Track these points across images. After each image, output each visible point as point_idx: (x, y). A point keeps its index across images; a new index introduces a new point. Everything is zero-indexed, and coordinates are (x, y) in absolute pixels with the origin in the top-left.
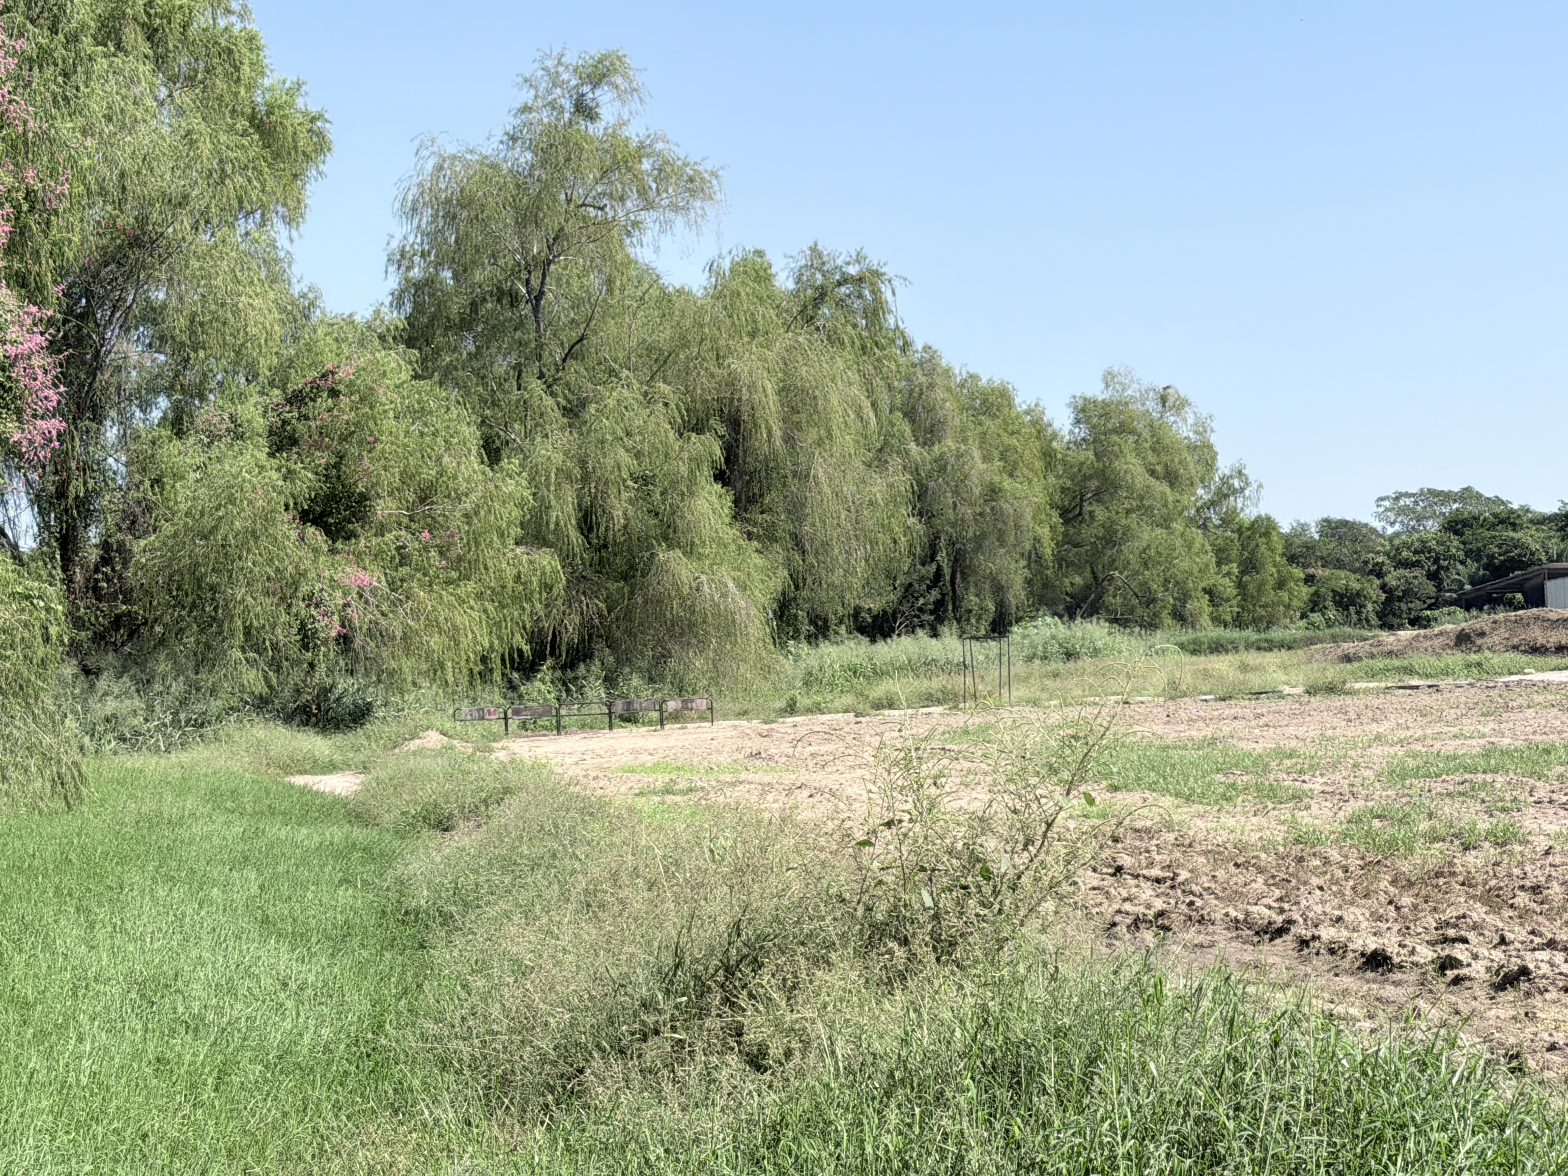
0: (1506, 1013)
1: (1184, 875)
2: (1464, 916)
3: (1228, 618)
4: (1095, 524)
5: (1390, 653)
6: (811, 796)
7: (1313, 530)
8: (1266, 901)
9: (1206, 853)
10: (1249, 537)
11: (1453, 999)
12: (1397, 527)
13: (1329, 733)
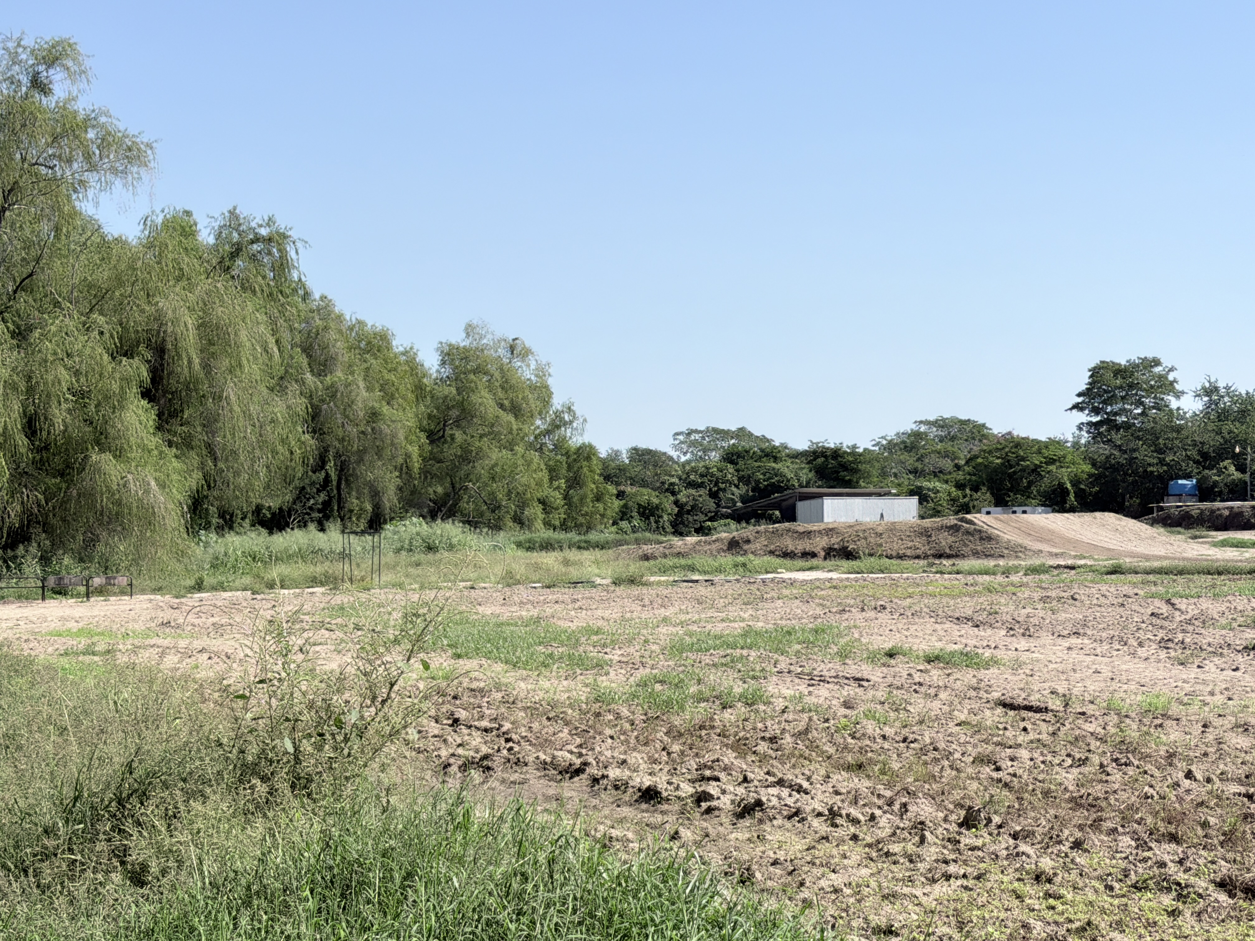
0: (743, 835)
1: (507, 726)
2: (718, 760)
3: (557, 523)
4: (455, 445)
5: (679, 554)
6: (210, 658)
7: (624, 456)
8: (569, 747)
9: (525, 709)
10: (575, 460)
11: (705, 824)
12: (688, 456)
13: (628, 615)
